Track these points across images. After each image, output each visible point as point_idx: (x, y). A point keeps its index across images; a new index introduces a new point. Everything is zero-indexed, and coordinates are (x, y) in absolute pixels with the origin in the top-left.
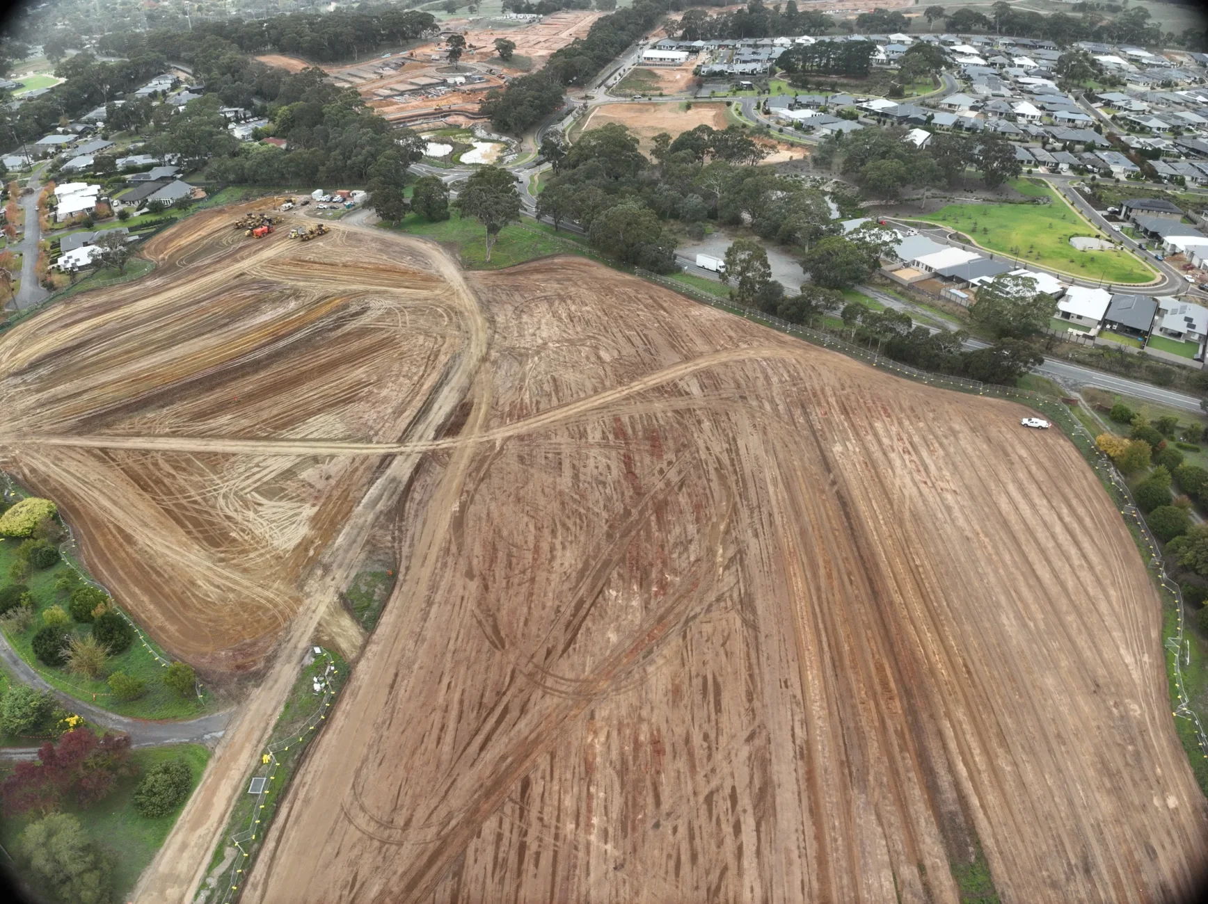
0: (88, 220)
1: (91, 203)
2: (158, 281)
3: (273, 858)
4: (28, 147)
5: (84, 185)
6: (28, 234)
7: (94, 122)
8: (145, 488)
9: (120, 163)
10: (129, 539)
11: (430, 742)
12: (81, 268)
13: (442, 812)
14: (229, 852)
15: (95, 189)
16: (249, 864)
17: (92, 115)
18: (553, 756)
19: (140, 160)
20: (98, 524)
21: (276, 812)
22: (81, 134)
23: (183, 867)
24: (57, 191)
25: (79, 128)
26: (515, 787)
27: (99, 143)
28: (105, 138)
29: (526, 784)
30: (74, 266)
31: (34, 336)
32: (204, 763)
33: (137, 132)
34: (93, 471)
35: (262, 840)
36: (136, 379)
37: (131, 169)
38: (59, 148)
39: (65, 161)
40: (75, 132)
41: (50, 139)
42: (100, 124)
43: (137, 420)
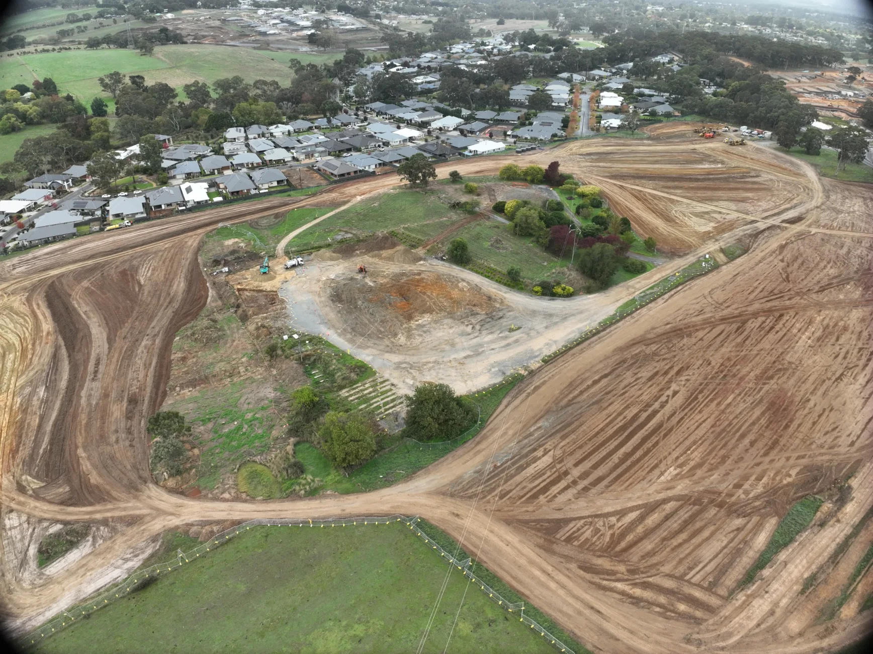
0: (616, 111)
1: (619, 104)
2: (650, 142)
3: (672, 296)
4: (584, 72)
5: (616, 95)
6: (583, 109)
7: (622, 70)
8: (639, 200)
9: (636, 90)
10: (631, 211)
11: (746, 293)
12: (612, 128)
13: (744, 309)
14: (656, 289)
15: (621, 99)
16: (663, 294)
17: (622, 66)
18: (797, 314)
19: (647, 92)
20: (618, 203)
21: (677, 287)
22: (614, 74)
23: (638, 286)
24: (602, 94)
25: (614, 70)
26: (777, 314)
27: (625, 80)
28: (628, 78)
29: (781, 316)
30: (609, 126)
31: (588, 145)
32: (652, 268)
33: (646, 80)
34: (617, 190)
35: (670, 290)
36: (638, 169)
37: (642, 95)
38: (601, 78)
39: (604, 84)
40: (611, 72)
41: (596, 72)
42: (625, 72)
43: (637, 181)
